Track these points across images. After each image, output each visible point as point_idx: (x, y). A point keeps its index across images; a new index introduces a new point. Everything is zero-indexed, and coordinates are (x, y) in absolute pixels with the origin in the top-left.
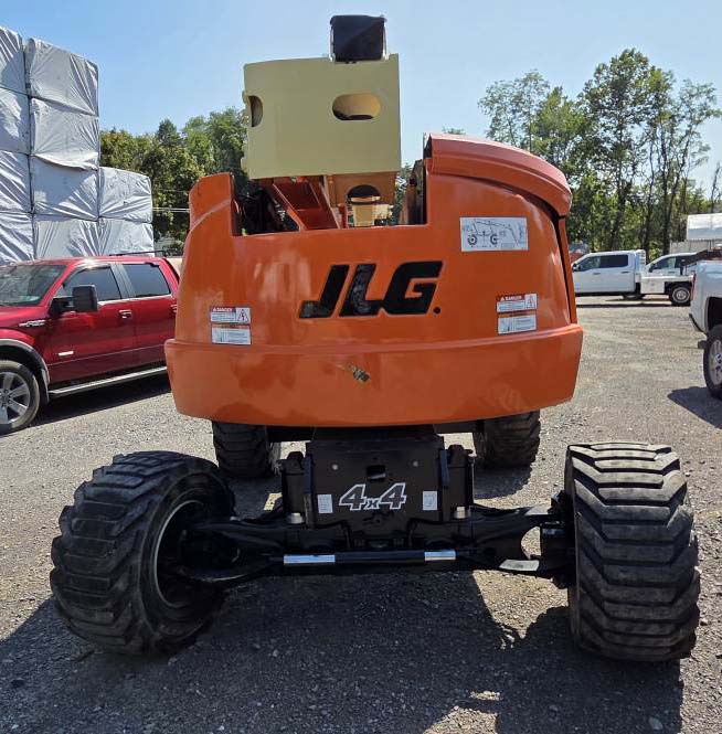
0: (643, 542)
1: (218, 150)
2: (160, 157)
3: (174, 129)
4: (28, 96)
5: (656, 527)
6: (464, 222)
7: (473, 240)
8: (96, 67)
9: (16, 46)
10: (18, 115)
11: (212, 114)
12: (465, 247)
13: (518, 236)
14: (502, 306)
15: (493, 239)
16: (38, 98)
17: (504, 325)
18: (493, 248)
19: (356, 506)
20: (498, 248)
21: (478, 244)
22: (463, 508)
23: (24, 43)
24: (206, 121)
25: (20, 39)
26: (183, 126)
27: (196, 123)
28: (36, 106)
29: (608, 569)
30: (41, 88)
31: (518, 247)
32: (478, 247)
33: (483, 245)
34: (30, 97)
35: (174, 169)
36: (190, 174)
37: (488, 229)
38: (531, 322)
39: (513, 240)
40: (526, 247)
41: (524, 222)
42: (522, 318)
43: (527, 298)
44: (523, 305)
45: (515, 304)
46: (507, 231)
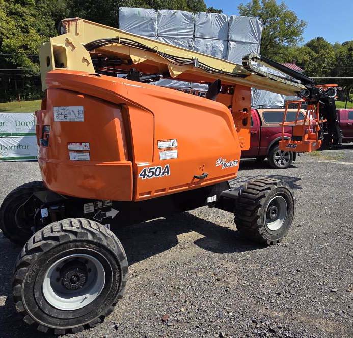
4: (228, 40)
6: (55, 109)
7: (58, 117)
9: (225, 20)
10: (222, 49)
12: (56, 120)
14: (70, 147)
15: (65, 117)
16: (232, 41)
17: (72, 156)
18: (65, 121)
20: (68, 120)
21: (60, 118)
23: (229, 19)
25: (227, 17)
28: (230, 44)
30: (233, 37)
31: (78, 120)
32: (60, 120)
33: (62, 119)
34: (228, 41)
37: (63, 112)
38: (86, 157)
39: (74, 117)
40: (82, 120)
41: (81, 108)
42: (81, 154)
43: (83, 144)
44: (81, 148)
45: (77, 147)
46: (72, 112)
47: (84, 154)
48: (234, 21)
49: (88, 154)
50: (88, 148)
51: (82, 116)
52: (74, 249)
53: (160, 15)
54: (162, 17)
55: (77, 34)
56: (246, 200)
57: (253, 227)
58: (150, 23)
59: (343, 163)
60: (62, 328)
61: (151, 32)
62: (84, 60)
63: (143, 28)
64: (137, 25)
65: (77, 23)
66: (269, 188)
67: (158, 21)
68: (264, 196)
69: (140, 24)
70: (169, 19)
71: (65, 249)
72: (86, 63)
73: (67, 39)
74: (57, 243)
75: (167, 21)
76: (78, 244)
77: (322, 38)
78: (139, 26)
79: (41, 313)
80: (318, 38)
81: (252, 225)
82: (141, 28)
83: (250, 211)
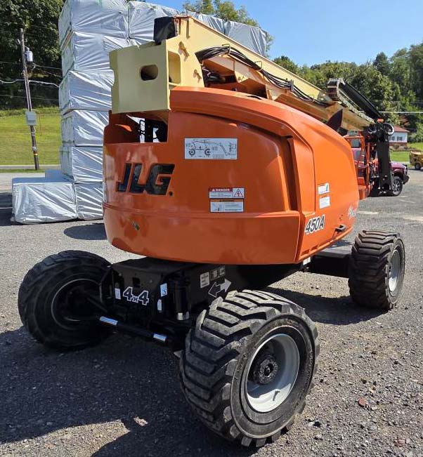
0: (201, 357)
1: (413, 70)
2: (363, 78)
3: (385, 58)
5: (211, 350)
6: (187, 141)
7: (192, 152)
8: (266, 33)
11: (412, 46)
12: (187, 156)
13: (228, 151)
14: (212, 195)
15: (207, 152)
17: (214, 207)
18: (207, 158)
19: (129, 299)
20: (211, 157)
21: (196, 154)
22: (181, 314)
23: (226, 25)
24: (408, 51)
25: (224, 23)
26: (392, 55)
27: (400, 53)
29: (187, 368)
31: (228, 157)
32: (196, 157)
33: (200, 155)
35: (371, 85)
36: (380, 88)
37: (203, 146)
38: (239, 206)
39: (223, 153)
40: (235, 157)
41: (235, 141)
42: (230, 203)
43: (235, 190)
44: (230, 195)
45: (224, 194)
46: (219, 147)
47: (236, 203)
48: (232, 28)
49: (241, 204)
50: (242, 194)
51: (235, 151)
52: (277, 328)
53: (132, 8)
54: (135, 12)
55: (188, 37)
56: (367, 256)
57: (379, 289)
58: (118, 18)
59: (366, 213)
60: (263, 436)
61: (120, 32)
62: (196, 73)
63: (108, 25)
64: (99, 19)
65: (188, 22)
66: (392, 241)
67: (130, 17)
68: (388, 251)
69: (103, 18)
70: (146, 16)
71: (269, 328)
72: (197, 78)
73: (181, 43)
74: (265, 321)
75: (141, 19)
76: (282, 320)
77: (287, 58)
78: (101, 21)
79: (245, 420)
80: (283, 58)
81: (378, 286)
82: (105, 23)
83: (375, 269)
